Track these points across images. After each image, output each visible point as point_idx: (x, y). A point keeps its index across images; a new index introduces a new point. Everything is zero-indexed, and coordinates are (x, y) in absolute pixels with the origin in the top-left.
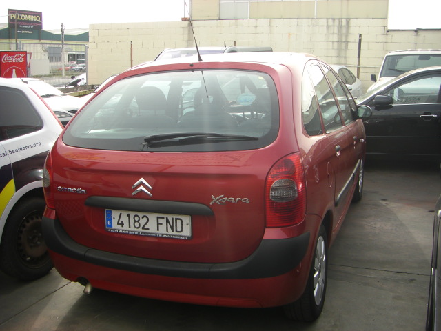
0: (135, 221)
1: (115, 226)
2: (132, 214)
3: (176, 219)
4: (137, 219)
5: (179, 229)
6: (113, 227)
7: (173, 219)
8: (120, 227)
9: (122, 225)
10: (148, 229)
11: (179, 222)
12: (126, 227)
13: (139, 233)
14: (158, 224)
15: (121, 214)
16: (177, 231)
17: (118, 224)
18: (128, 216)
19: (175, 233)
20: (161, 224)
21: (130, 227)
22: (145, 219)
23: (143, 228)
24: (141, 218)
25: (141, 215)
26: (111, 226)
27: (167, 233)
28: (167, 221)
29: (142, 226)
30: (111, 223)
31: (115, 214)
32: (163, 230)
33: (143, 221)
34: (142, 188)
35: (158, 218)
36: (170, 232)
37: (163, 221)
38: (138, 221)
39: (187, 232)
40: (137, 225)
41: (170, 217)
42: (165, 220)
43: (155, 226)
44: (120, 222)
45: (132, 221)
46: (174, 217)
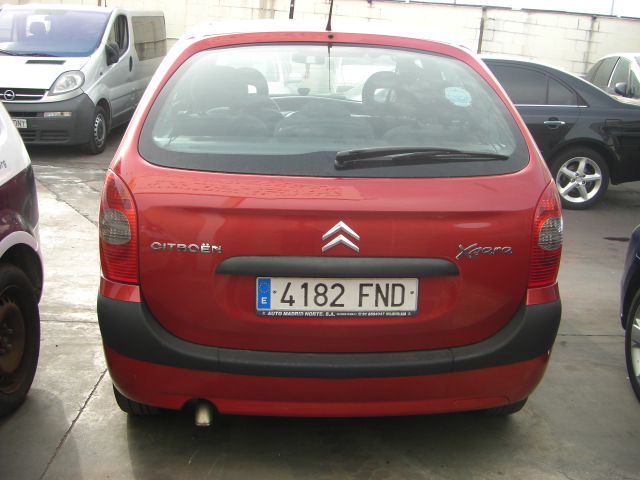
0: (318, 294)
1: (277, 305)
2: (312, 283)
3: (394, 286)
4: (321, 290)
5: (398, 301)
6: (273, 307)
7: (387, 285)
8: (286, 306)
9: (291, 302)
10: (342, 305)
11: (398, 290)
12: (299, 307)
13: (324, 313)
14: (361, 295)
15: (289, 284)
16: (393, 305)
17: (283, 301)
18: (305, 286)
19: (390, 308)
20: (367, 295)
21: (306, 304)
22: (338, 290)
23: (333, 304)
24: (329, 287)
25: (329, 283)
26: (268, 306)
27: (377, 309)
28: (378, 289)
29: (330, 301)
30: (268, 300)
31: (277, 285)
32: (370, 305)
33: (332, 294)
34: (341, 238)
35: (362, 286)
36: (382, 307)
37: (370, 291)
38: (324, 294)
39: (410, 304)
40: (321, 300)
41: (382, 283)
42: (374, 288)
43: (354, 299)
44: (287, 298)
45: (311, 294)
46: (391, 282)
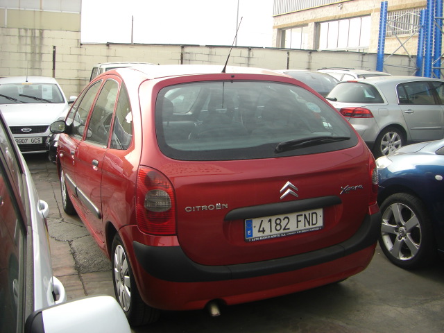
0: (277, 224)
1: (256, 234)
2: (274, 218)
3: (312, 214)
4: (278, 222)
5: (314, 222)
6: (254, 236)
7: (309, 214)
8: (261, 234)
9: (264, 231)
10: (289, 229)
11: (314, 215)
12: (267, 233)
13: (280, 234)
14: (298, 221)
15: (262, 221)
16: (313, 225)
17: (259, 231)
18: (270, 221)
19: (311, 226)
20: (300, 221)
21: (271, 231)
22: (286, 220)
23: (284, 229)
24: (282, 219)
25: (282, 217)
26: (251, 235)
27: (305, 228)
28: (305, 217)
29: (283, 228)
30: (252, 232)
31: (256, 223)
32: (303, 227)
33: (284, 223)
34: (289, 190)
35: (298, 216)
36: (307, 227)
37: (301, 218)
38: (280, 224)
39: (320, 223)
40: (278, 227)
41: (307, 213)
42: (303, 216)
43: (294, 224)
44: (261, 229)
45: (274, 225)
46: (311, 212)
